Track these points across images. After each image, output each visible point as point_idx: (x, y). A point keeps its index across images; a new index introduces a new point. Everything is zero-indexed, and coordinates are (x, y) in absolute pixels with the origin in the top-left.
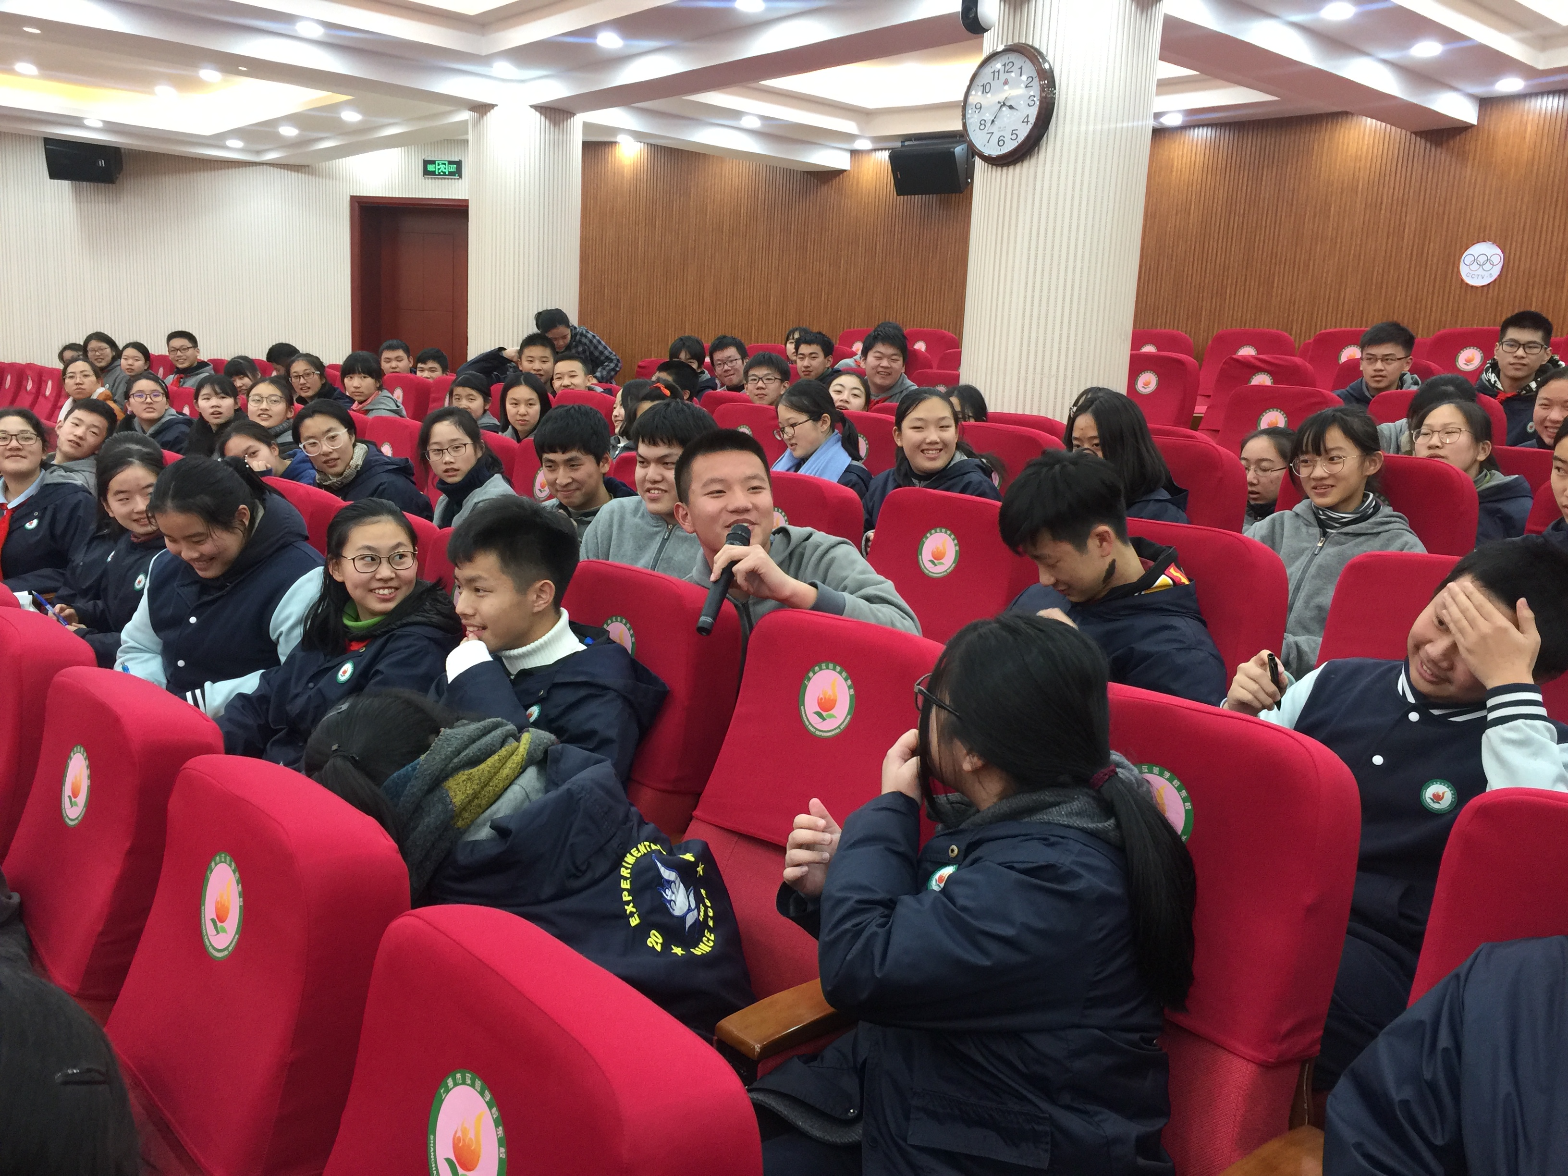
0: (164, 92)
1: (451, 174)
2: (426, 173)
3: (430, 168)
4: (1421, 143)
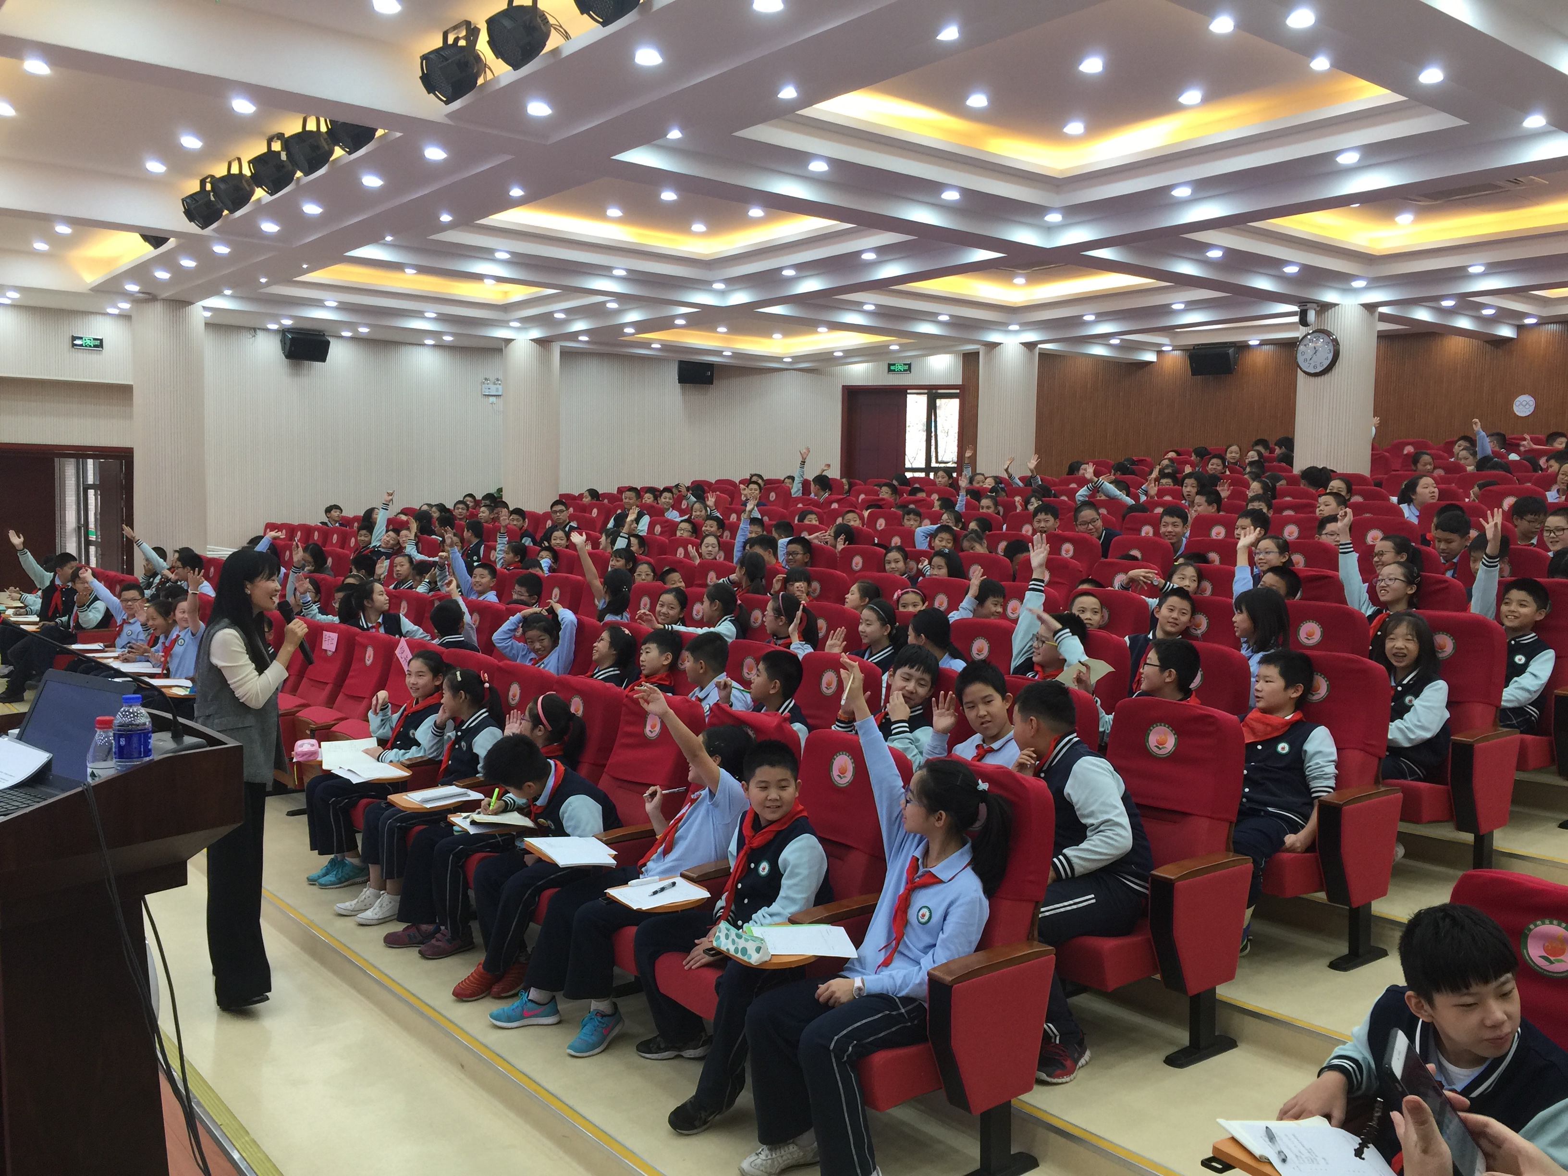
1: (905, 371)
2: (890, 370)
3: (892, 368)
4: (1489, 348)
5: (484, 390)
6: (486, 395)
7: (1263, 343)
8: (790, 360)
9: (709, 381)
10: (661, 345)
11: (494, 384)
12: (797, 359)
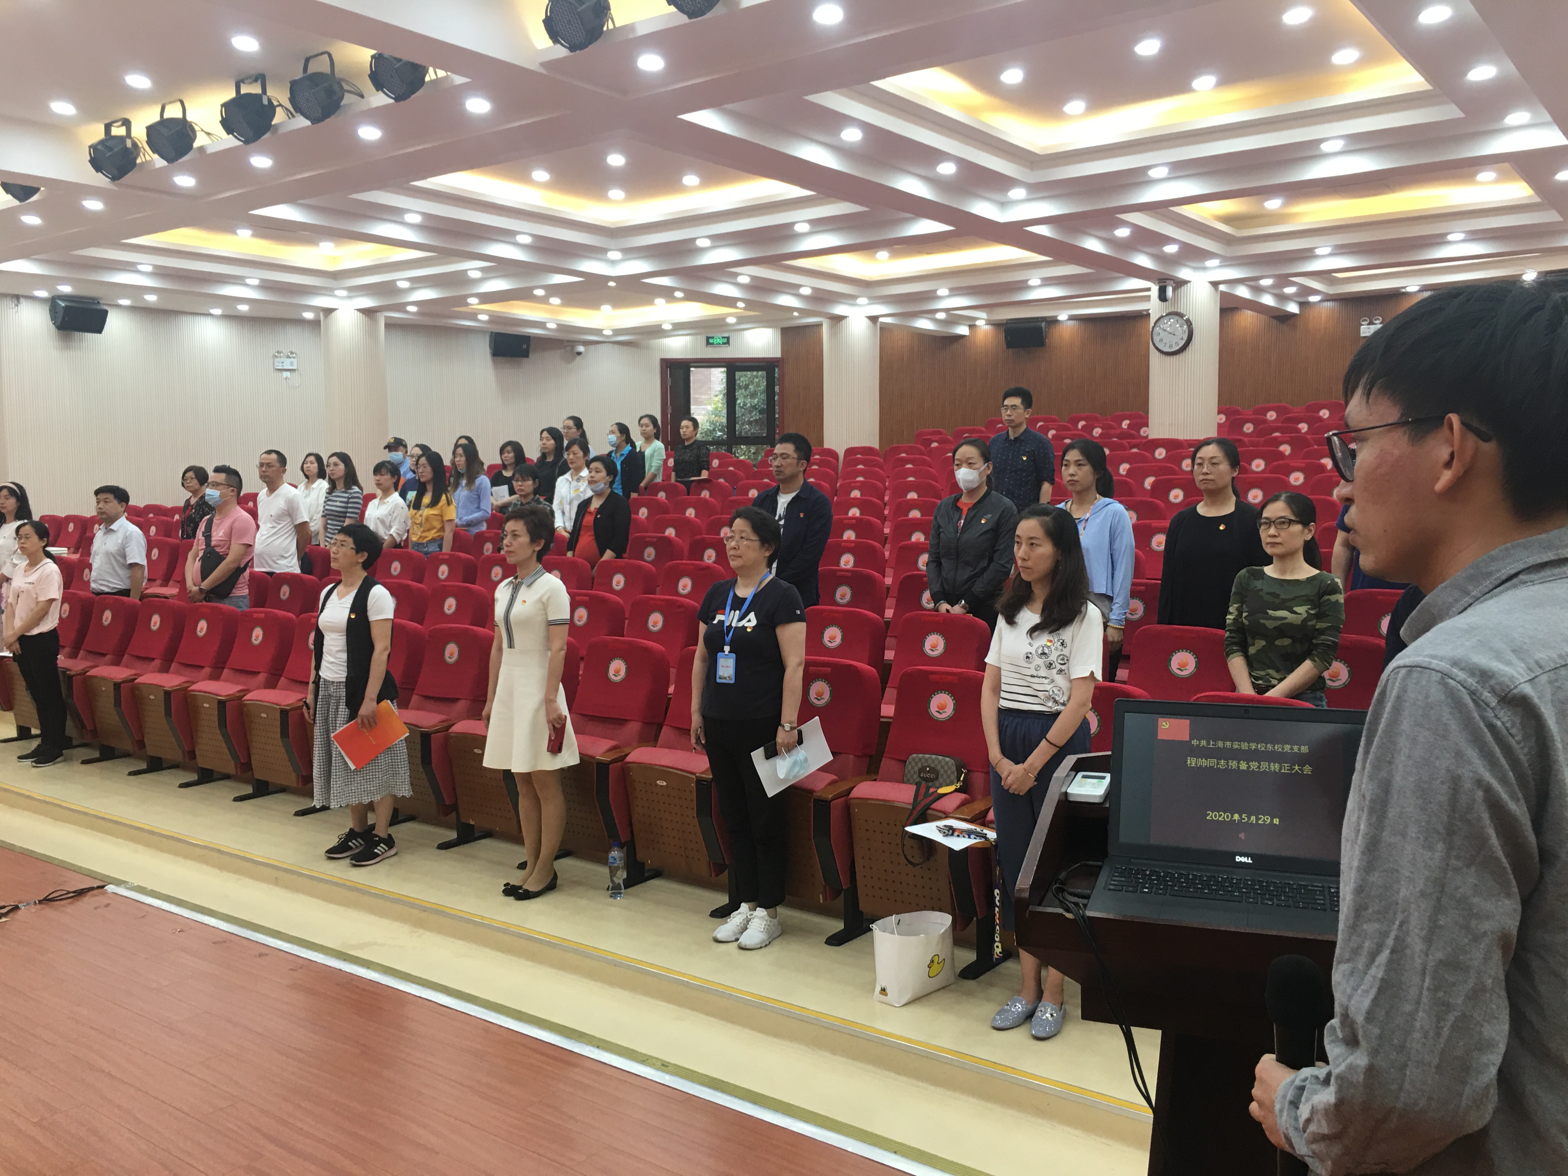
0: (606, 308)
1: (724, 343)
2: (708, 343)
3: (711, 341)
4: (1275, 322)
5: (276, 364)
6: (278, 370)
7: (1072, 318)
8: (609, 333)
9: (525, 354)
10: (490, 316)
11: (288, 357)
12: (617, 332)
